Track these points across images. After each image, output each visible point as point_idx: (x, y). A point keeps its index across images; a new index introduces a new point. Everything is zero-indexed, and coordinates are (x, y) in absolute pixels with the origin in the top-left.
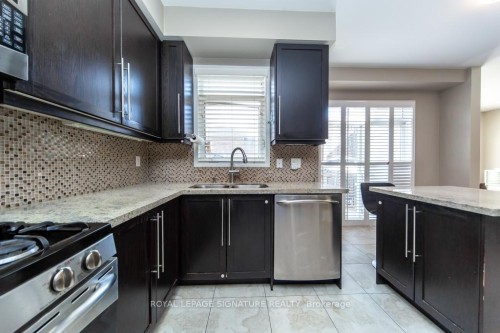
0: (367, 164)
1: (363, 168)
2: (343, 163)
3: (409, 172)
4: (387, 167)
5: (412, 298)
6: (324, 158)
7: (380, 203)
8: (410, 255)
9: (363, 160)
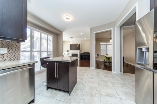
0: (41, 51)
1: (39, 53)
2: (31, 51)
3: (51, 54)
4: (46, 52)
5: (56, 88)
6: (22, 49)
7: (48, 64)
8: (56, 76)
9: (39, 50)
